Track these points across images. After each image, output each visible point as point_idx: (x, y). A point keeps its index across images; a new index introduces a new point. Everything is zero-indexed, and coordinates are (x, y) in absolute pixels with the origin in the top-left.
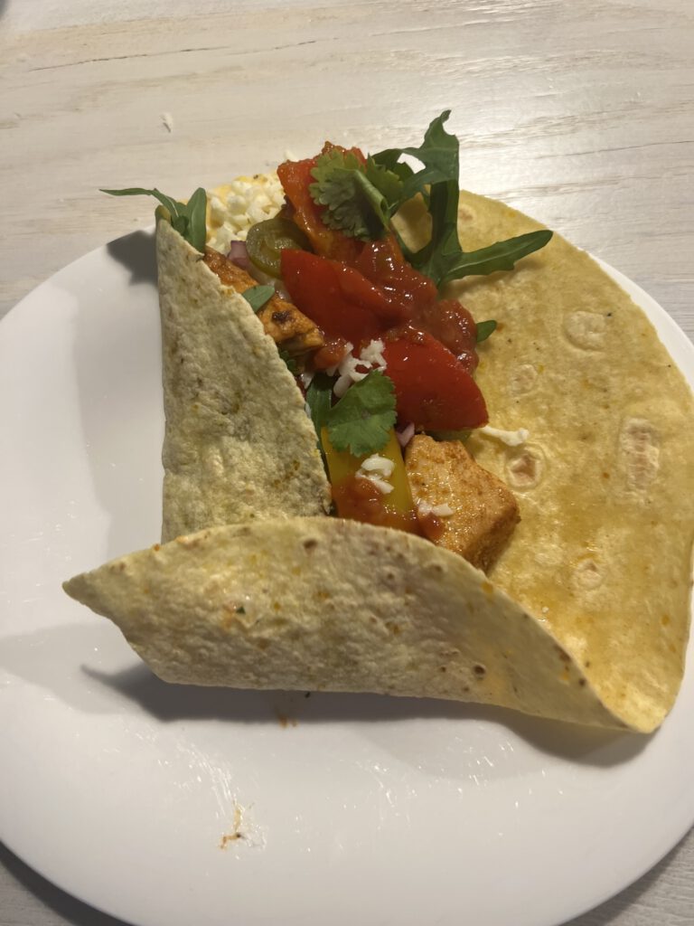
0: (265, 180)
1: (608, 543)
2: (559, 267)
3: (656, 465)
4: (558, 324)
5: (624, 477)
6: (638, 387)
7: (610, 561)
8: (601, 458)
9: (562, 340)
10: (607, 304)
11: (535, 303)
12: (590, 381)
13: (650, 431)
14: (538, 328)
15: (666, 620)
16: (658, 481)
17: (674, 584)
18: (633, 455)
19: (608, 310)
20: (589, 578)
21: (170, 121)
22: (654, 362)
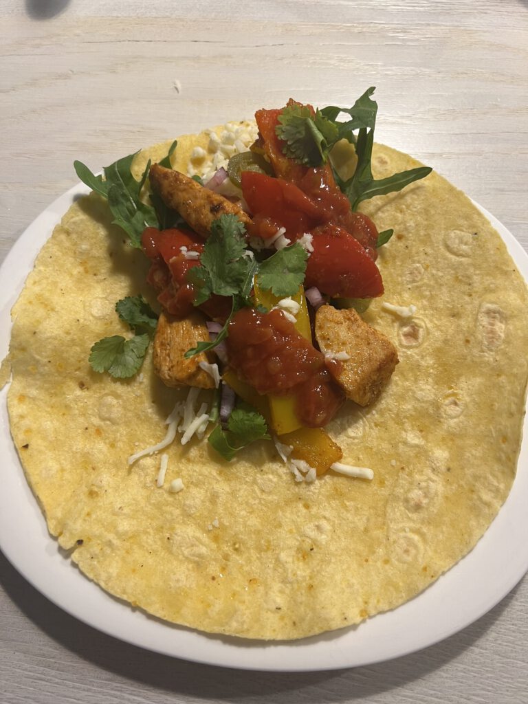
0: (248, 125)
1: (467, 387)
2: (444, 200)
3: (503, 335)
4: (440, 238)
5: (480, 343)
6: (492, 283)
7: (467, 399)
8: (465, 329)
9: (442, 249)
10: (473, 226)
11: (426, 223)
12: (460, 278)
13: (499, 312)
14: (426, 240)
15: (505, 439)
16: (503, 347)
17: (511, 415)
18: (487, 328)
19: (475, 231)
20: (452, 410)
21: (179, 86)
22: (504, 267)
